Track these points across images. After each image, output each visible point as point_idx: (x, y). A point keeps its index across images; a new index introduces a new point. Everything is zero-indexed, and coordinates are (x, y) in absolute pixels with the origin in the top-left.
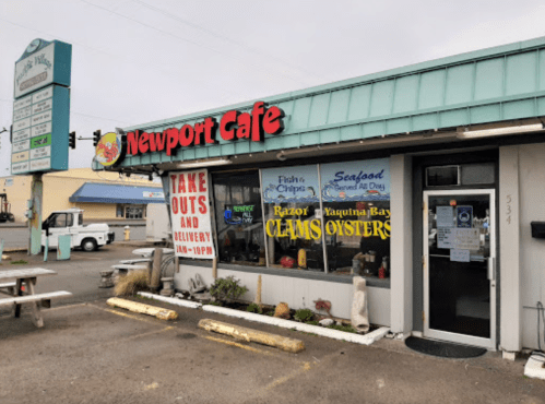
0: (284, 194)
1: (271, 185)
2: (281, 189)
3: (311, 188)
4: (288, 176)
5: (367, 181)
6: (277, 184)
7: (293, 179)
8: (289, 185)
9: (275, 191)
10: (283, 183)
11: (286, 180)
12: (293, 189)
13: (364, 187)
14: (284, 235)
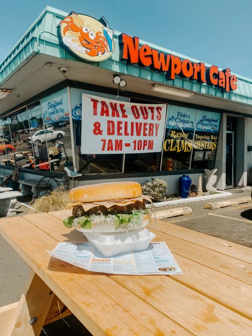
0: (179, 124)
1: (172, 117)
2: (178, 120)
3: (192, 122)
4: (183, 113)
5: (212, 123)
6: (176, 117)
7: (185, 116)
8: (182, 119)
9: (174, 121)
10: (179, 116)
11: (182, 115)
12: (184, 122)
13: (211, 125)
14: (173, 150)
